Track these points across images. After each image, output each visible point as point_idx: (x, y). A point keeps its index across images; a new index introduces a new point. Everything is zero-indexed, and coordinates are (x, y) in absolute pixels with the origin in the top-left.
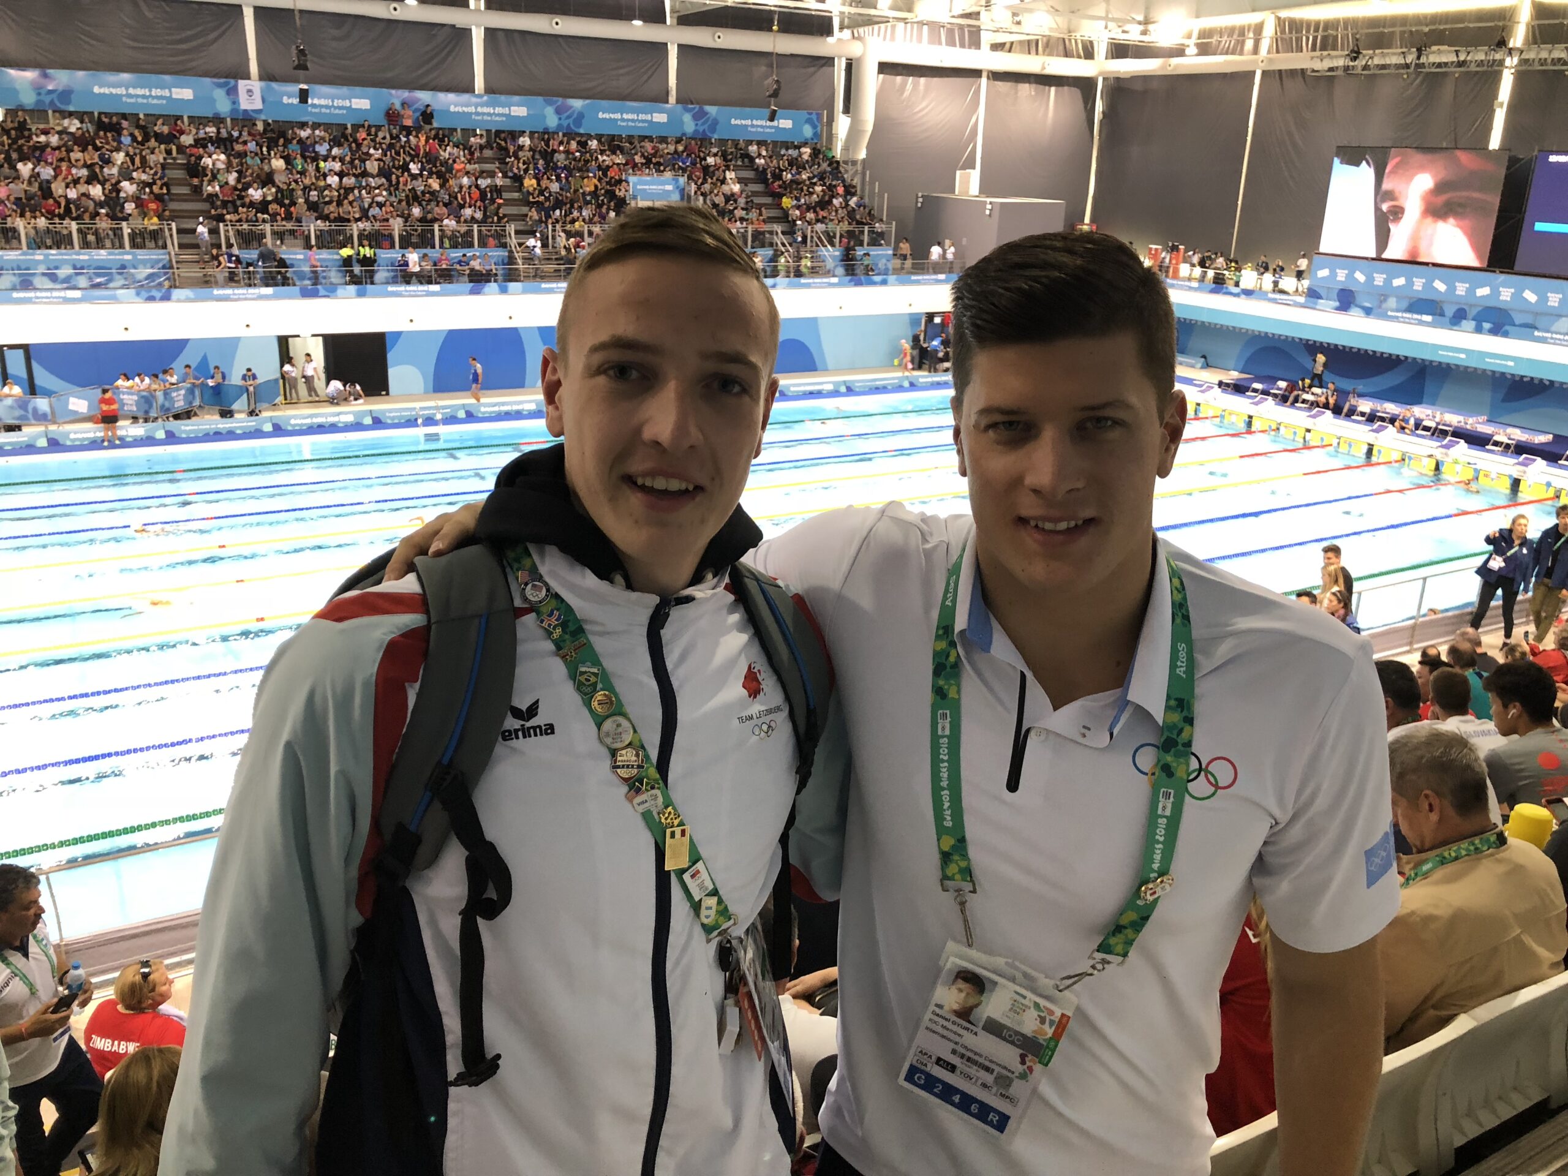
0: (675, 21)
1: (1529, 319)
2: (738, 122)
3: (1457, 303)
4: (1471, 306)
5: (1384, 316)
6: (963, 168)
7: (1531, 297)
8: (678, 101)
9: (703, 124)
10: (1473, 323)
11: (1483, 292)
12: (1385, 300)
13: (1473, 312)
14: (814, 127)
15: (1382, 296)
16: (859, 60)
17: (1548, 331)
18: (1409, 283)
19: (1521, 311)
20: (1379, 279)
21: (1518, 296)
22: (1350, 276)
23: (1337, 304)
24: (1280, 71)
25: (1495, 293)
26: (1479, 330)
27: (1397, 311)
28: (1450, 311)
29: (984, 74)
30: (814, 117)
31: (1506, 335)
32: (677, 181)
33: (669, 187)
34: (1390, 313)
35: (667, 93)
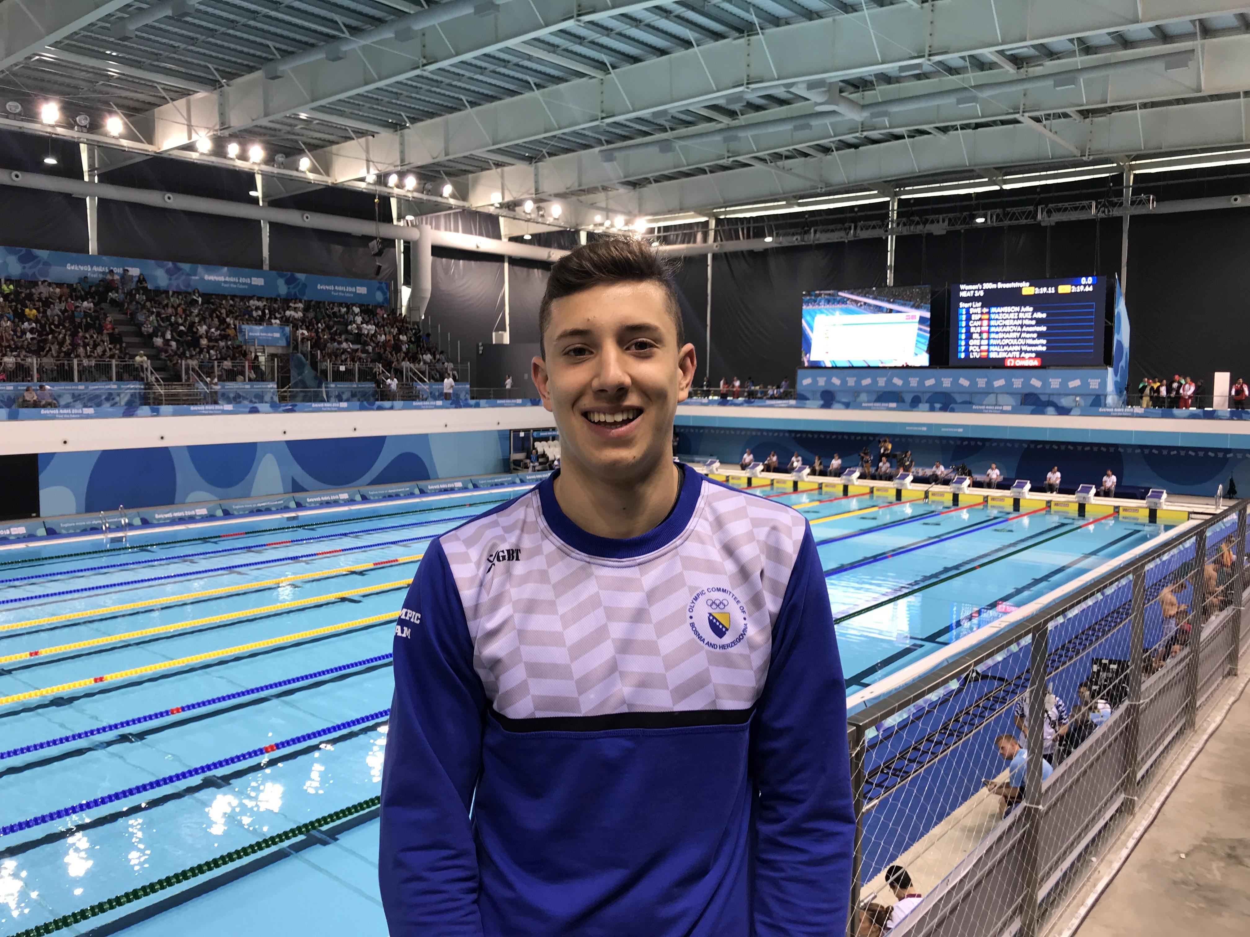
0: (266, 204)
1: (967, 398)
2: (323, 287)
3: (913, 392)
4: (923, 393)
5: (859, 407)
6: (497, 330)
7: (964, 382)
8: (272, 268)
9: (294, 288)
10: (927, 405)
11: (930, 382)
12: (858, 396)
13: (926, 397)
14: (384, 294)
15: (856, 392)
16: (417, 243)
17: (982, 405)
18: (875, 382)
19: (959, 393)
20: (851, 382)
21: (955, 382)
22: (828, 381)
23: (822, 402)
24: (725, 253)
25: (939, 382)
26: (932, 409)
27: (869, 402)
28: (908, 398)
29: (506, 259)
30: (384, 285)
31: (953, 410)
32: (283, 330)
33: (277, 335)
34: (864, 405)
35: (262, 262)
